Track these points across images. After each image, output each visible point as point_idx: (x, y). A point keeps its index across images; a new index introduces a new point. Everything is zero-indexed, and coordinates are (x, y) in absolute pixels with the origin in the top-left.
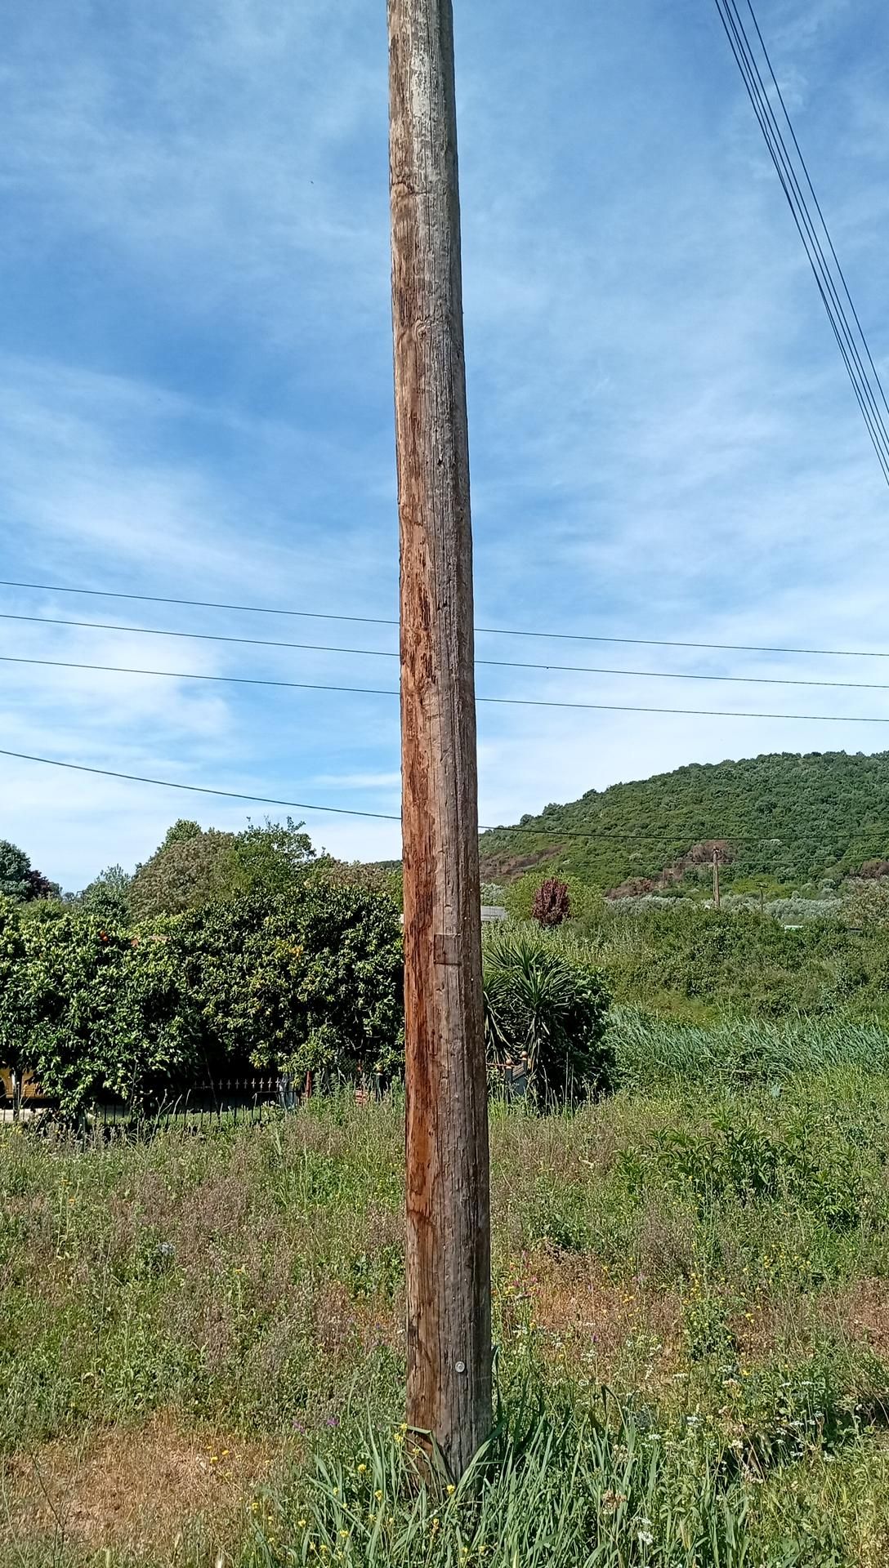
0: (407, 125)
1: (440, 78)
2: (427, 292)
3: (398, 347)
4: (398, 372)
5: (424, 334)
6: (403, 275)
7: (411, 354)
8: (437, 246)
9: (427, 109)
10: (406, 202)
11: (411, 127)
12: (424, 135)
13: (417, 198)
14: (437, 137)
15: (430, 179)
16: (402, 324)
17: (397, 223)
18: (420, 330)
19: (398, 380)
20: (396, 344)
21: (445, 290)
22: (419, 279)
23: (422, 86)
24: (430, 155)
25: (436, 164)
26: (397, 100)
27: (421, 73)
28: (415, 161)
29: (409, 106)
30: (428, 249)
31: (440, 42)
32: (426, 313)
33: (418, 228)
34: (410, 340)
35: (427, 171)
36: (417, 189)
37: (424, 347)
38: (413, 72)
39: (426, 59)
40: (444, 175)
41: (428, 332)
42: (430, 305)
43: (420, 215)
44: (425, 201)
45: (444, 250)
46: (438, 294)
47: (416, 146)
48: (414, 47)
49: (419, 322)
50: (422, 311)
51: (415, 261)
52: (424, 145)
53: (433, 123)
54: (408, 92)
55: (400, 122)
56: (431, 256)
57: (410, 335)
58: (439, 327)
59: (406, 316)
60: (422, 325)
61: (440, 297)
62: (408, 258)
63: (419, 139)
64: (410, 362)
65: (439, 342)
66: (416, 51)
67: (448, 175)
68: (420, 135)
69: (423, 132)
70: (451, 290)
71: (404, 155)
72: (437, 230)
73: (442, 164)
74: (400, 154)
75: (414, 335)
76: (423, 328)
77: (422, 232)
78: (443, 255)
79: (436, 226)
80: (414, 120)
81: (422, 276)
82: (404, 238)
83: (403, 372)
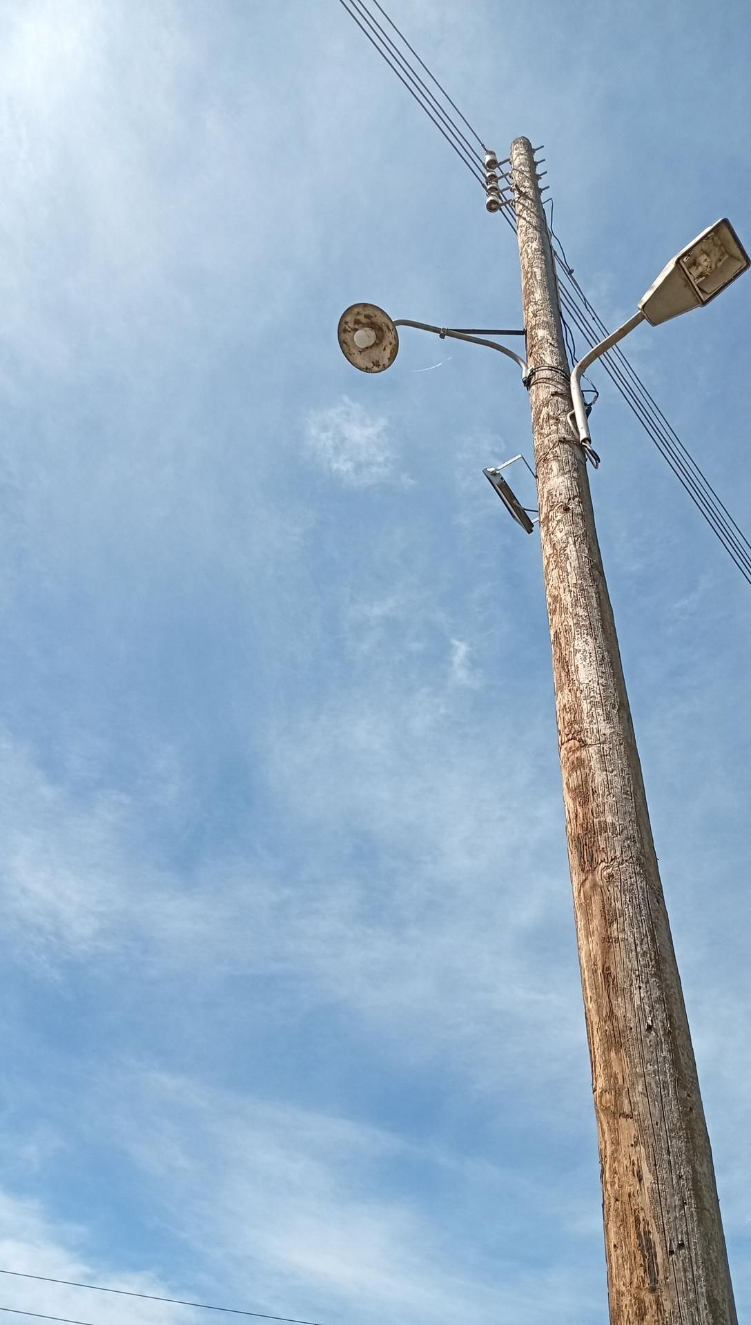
0: (575, 692)
1: (606, 654)
2: (610, 834)
3: (579, 895)
4: (581, 923)
5: (611, 876)
6: (580, 821)
7: (596, 899)
8: (618, 790)
9: (594, 676)
10: (578, 754)
11: (578, 692)
12: (594, 697)
13: (590, 749)
14: (606, 698)
15: (603, 732)
16: (583, 870)
17: (570, 775)
18: (605, 873)
19: (582, 933)
20: (576, 894)
21: (632, 830)
22: (600, 822)
23: (588, 660)
24: (601, 713)
25: (608, 718)
26: (563, 675)
27: (585, 651)
28: (585, 718)
29: (575, 677)
30: (607, 793)
31: (603, 628)
32: (611, 854)
33: (593, 775)
34: (594, 886)
35: (599, 726)
36: (589, 741)
37: (613, 890)
38: (576, 651)
39: (590, 640)
40: (619, 728)
41: (617, 874)
42: (613, 847)
43: (595, 764)
44: (599, 751)
45: (626, 793)
46: (624, 836)
47: (585, 706)
48: (576, 633)
49: (603, 864)
50: (606, 853)
51: (592, 805)
52: (594, 704)
53: (602, 688)
54: (573, 667)
55: (566, 691)
56: (611, 799)
57: (594, 880)
58: (628, 872)
59: (588, 863)
60: (608, 867)
61: (627, 839)
62: (584, 803)
63: (588, 701)
64: (596, 908)
65: (632, 884)
66: (580, 637)
67: (623, 729)
68: (589, 696)
69: (592, 694)
70: (640, 832)
71: (573, 716)
72: (616, 776)
73: (616, 720)
74: (568, 717)
75: (598, 878)
76: (608, 871)
77: (599, 778)
78: (626, 798)
79: (615, 773)
80: (581, 687)
81: (603, 819)
82: (579, 786)
83: (588, 922)
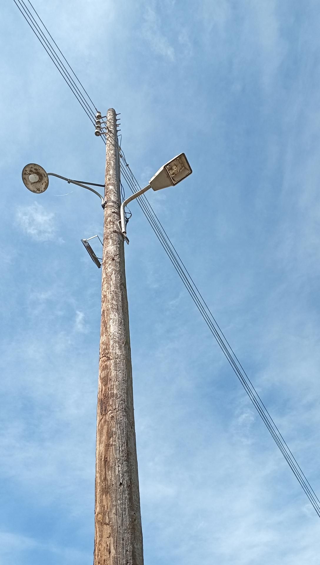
0: (108, 336)
1: (123, 321)
2: (115, 398)
3: (99, 426)
4: (98, 438)
5: (113, 417)
6: (103, 392)
7: (105, 427)
8: (120, 379)
9: (117, 330)
10: (106, 363)
11: (109, 336)
12: (115, 339)
13: (111, 361)
14: (120, 340)
15: (117, 354)
16: (101, 414)
17: (101, 372)
18: (111, 415)
19: (98, 442)
20: (98, 425)
21: (124, 397)
22: (111, 393)
23: (115, 323)
24: (118, 345)
25: (120, 348)
26: (104, 329)
27: (114, 319)
28: (111, 348)
29: (109, 330)
30: (115, 380)
31: (122, 310)
32: (114, 407)
33: (111, 372)
34: (105, 421)
35: (116, 351)
36: (111, 358)
37: (113, 423)
38: (111, 319)
39: (116, 314)
40: (124, 352)
41: (115, 416)
42: (115, 404)
43: (112, 368)
44: (115, 362)
45: (124, 380)
46: (120, 399)
47: (111, 342)
48: (111, 311)
49: (110, 412)
50: (112, 407)
51: (109, 386)
52: (115, 342)
53: (119, 335)
54: (108, 326)
55: (104, 336)
56: (117, 383)
57: (105, 419)
58: (120, 416)
59: (104, 411)
60: (112, 413)
61: (122, 400)
62: (106, 385)
63: (113, 340)
64: (105, 431)
65: (121, 420)
66: (112, 312)
67: (126, 353)
68: (113, 338)
69: (115, 338)
70: (127, 397)
71: (106, 346)
72: (120, 373)
73: (123, 349)
74: (104, 347)
75: (107, 418)
76: (112, 414)
77: (113, 373)
78: (123, 383)
79: (120, 371)
80: (111, 334)
81: (113, 392)
82: (104, 377)
83: (101, 437)
